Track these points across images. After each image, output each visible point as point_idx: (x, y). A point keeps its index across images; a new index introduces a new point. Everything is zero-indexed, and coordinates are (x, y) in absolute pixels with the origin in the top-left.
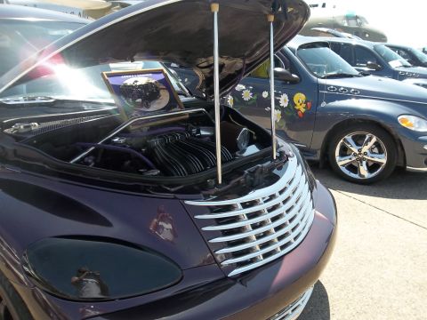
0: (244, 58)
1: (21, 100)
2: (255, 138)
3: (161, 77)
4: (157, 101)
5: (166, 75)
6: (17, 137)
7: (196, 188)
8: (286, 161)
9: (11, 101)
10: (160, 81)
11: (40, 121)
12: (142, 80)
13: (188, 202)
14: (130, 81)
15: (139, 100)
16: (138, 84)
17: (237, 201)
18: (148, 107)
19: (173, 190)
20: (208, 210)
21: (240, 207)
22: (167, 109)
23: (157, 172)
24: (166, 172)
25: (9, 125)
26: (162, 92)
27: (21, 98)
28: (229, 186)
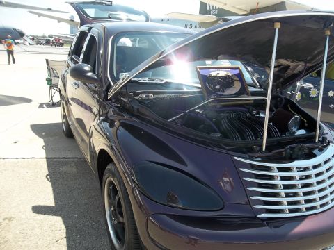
0: (306, 62)
1: (146, 80)
2: (306, 125)
3: (237, 72)
4: (231, 89)
5: (241, 71)
6: (141, 102)
7: (244, 150)
8: (327, 146)
9: (141, 80)
10: (236, 75)
11: (154, 93)
12: (223, 73)
13: (235, 158)
14: (214, 73)
15: (218, 87)
16: (219, 75)
17: (274, 166)
18: (223, 92)
19: (228, 148)
20: (250, 166)
21: (276, 170)
22: (237, 94)
23: (219, 135)
24: (225, 136)
25: (138, 94)
26: (236, 83)
27: (147, 79)
28: (270, 154)
